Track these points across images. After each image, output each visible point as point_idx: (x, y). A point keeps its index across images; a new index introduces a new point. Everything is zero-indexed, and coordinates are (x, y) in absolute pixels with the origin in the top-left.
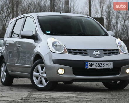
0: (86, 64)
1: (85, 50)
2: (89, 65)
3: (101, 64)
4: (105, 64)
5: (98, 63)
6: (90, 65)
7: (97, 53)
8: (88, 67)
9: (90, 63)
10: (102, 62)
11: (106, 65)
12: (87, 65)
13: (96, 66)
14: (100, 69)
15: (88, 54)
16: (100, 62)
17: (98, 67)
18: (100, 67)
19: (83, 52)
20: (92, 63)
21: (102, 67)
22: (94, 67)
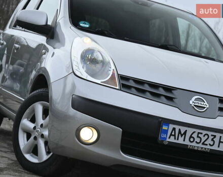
0: (165, 128)
1: (169, 89)
2: (171, 135)
3: (206, 137)
4: (217, 140)
5: (199, 133)
6: (175, 135)
7: (200, 104)
8: (168, 140)
9: (174, 129)
10: (210, 133)
11: (220, 142)
12: (166, 131)
13: (192, 140)
14: (200, 149)
15: (174, 100)
16: (204, 132)
17: (194, 144)
18: (200, 145)
19: (161, 91)
20: (180, 129)
21: (207, 145)
22: (184, 140)
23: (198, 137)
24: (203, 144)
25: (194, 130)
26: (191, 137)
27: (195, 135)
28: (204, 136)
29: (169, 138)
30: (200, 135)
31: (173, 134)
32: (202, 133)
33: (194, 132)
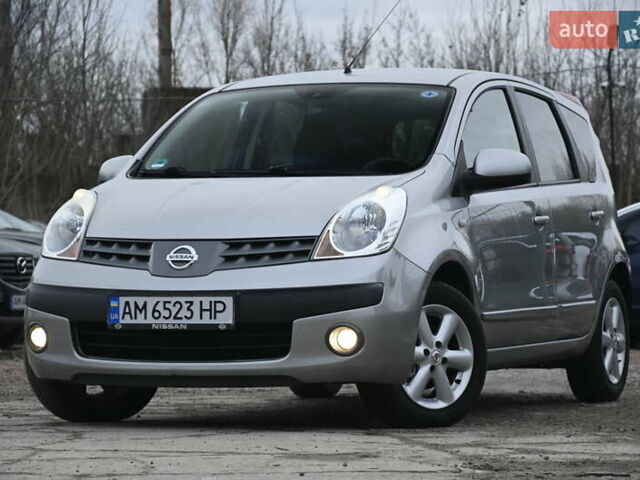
0: (113, 304)
2: (125, 313)
3: (178, 306)
4: (196, 308)
5: (165, 302)
6: (130, 313)
7: (182, 257)
8: (122, 321)
9: (127, 303)
10: (182, 299)
11: (202, 310)
12: (116, 310)
13: (156, 315)
14: (171, 327)
16: (173, 299)
17: (161, 320)
18: (171, 321)
19: (133, 250)
20: (136, 303)
21: (181, 318)
22: (145, 318)
23: (165, 308)
24: (175, 318)
25: (157, 299)
26: (154, 311)
27: (160, 307)
28: (174, 305)
29: (123, 318)
30: (167, 306)
31: (127, 311)
32: (169, 302)
33: (158, 303)
